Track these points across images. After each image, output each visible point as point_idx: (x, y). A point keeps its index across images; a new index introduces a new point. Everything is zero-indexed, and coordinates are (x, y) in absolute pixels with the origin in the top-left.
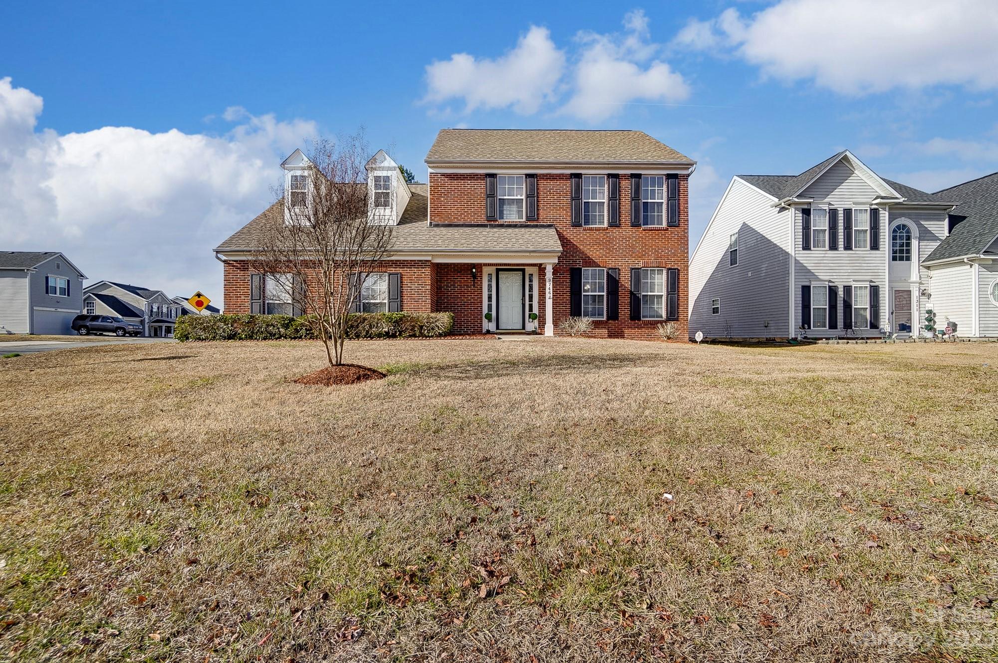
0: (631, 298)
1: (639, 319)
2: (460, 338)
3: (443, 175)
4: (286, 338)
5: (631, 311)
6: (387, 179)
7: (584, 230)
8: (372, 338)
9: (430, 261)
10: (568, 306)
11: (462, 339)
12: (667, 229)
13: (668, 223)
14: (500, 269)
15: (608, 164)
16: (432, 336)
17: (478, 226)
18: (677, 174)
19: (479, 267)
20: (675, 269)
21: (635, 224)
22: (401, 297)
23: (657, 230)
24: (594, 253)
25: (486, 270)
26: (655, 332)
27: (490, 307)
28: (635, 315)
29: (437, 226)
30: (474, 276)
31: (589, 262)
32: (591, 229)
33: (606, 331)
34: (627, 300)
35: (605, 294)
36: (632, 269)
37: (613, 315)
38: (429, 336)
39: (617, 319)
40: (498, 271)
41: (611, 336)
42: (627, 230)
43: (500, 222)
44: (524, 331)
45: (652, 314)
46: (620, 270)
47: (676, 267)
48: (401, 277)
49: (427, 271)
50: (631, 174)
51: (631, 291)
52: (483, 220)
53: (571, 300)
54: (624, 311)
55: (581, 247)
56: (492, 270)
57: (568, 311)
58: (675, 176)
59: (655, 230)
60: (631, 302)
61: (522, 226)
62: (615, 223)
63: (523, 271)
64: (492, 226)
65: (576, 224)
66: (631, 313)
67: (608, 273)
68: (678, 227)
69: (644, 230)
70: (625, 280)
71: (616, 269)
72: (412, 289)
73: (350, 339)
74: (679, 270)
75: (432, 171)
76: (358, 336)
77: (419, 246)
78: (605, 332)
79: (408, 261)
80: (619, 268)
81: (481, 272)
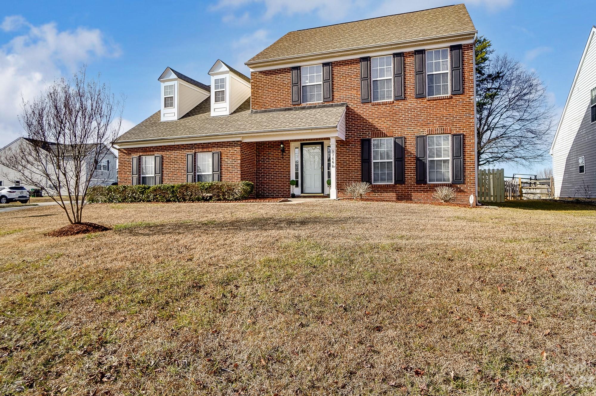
0: (416, 163)
1: (425, 183)
3: (261, 72)
5: (417, 175)
6: (223, 80)
7: (373, 105)
8: (193, 201)
9: (241, 141)
10: (360, 173)
12: (451, 98)
13: (452, 91)
14: (304, 144)
16: (232, 200)
17: (286, 110)
18: (461, 45)
19: (286, 143)
20: (460, 135)
21: (420, 96)
22: (221, 169)
23: (441, 99)
24: (381, 125)
25: (292, 145)
26: (435, 195)
27: (297, 174)
28: (421, 179)
29: (256, 112)
30: (283, 151)
31: (380, 134)
32: (379, 104)
33: (394, 195)
34: (413, 166)
35: (393, 160)
36: (417, 137)
37: (400, 179)
38: (229, 200)
39: (404, 183)
40: (302, 145)
41: (400, 198)
42: (411, 102)
43: (303, 105)
44: (323, 195)
45: (439, 177)
46: (405, 139)
47: (461, 132)
48: (221, 155)
49: (238, 149)
50: (416, 51)
51: (417, 157)
52: (289, 106)
53: (362, 167)
54: (410, 175)
55: (370, 121)
56: (299, 144)
57: (360, 176)
58: (459, 47)
59: (433, 100)
60: (417, 167)
61: (320, 107)
62: (401, 97)
63: (322, 144)
64: (296, 109)
65: (366, 101)
66: (417, 177)
67: (395, 142)
68: (463, 94)
69: (429, 101)
70: (411, 147)
71: (401, 138)
72: (228, 164)
73: (180, 202)
74: (464, 135)
75: (252, 70)
76: (185, 200)
77: (232, 131)
79: (225, 142)
80: (405, 137)
81: (289, 146)
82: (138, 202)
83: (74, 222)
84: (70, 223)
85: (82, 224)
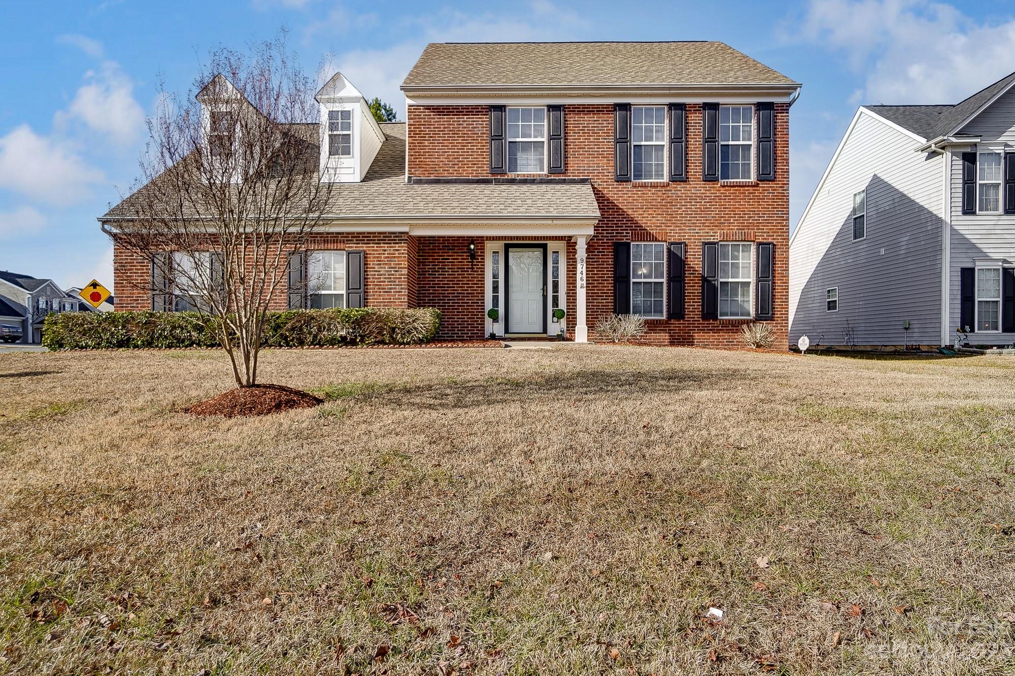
0: (703, 286)
1: (716, 319)
2: (450, 345)
3: (428, 108)
4: (199, 345)
5: (703, 306)
6: (346, 115)
7: (635, 187)
8: (321, 346)
9: (407, 233)
10: (611, 299)
11: (452, 347)
12: (757, 185)
13: (759, 175)
14: (512, 245)
15: (670, 89)
16: (408, 343)
17: (478, 182)
18: (773, 103)
19: (480, 241)
20: (769, 244)
21: (710, 178)
22: (365, 285)
23: (743, 186)
24: (648, 220)
25: (490, 246)
26: (738, 337)
27: (495, 300)
28: (710, 312)
29: (419, 182)
30: (473, 256)
31: (643, 235)
32: (644, 186)
33: (667, 336)
34: (697, 290)
35: (664, 280)
36: (706, 244)
37: (677, 311)
38: (403, 343)
39: (683, 318)
40: (507, 247)
41: (675, 342)
42: (696, 187)
43: (511, 175)
44: (545, 335)
45: (734, 310)
46: (686, 245)
47: (770, 241)
48: (365, 258)
49: (402, 249)
50: (704, 103)
51: (703, 277)
52: (485, 174)
53: (615, 290)
54: (693, 305)
55: (630, 212)
56: (499, 246)
57: (611, 306)
58: (769, 106)
59: (740, 186)
60: (703, 293)
61: (542, 182)
62: (679, 176)
63: (544, 247)
64: (498, 182)
65: (622, 178)
66: (703, 309)
67: (669, 250)
68: (774, 181)
69: (724, 186)
70: (695, 260)
71: (680, 244)
72: (381, 275)
73: (291, 347)
74: (774, 245)
75: (412, 102)
76: (301, 343)
77: (391, 212)
78: (664, 337)
79: (375, 233)
80: (685, 243)
81: (483, 249)
82: (186, 347)
83: (244, 382)
84: (237, 386)
85: (258, 386)
